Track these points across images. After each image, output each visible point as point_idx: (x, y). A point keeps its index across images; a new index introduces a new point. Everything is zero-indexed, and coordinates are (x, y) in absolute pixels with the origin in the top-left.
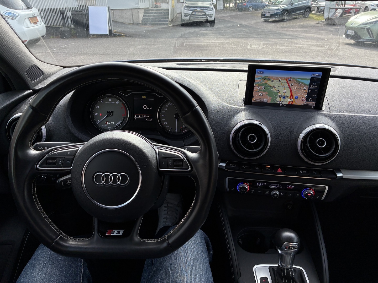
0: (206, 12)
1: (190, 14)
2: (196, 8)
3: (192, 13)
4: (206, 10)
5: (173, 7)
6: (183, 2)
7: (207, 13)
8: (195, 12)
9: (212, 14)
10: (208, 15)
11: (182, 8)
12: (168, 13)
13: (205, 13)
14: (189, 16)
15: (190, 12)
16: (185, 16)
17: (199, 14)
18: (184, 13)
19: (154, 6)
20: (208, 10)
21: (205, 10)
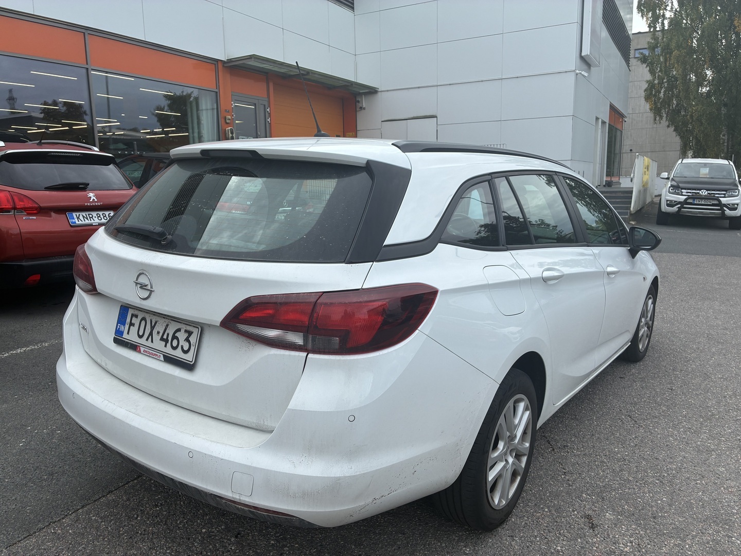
0: (721, 199)
1: (680, 203)
2: (698, 191)
3: (686, 199)
4: (723, 196)
5: (644, 186)
6: (668, 178)
7: (724, 200)
8: (694, 199)
9: (738, 204)
10: (725, 205)
11: (664, 190)
12: (631, 198)
13: (720, 201)
14: (679, 205)
15: (682, 198)
16: (668, 205)
17: (703, 203)
18: (667, 201)
19: (604, 184)
20: (727, 195)
21: (719, 194)
